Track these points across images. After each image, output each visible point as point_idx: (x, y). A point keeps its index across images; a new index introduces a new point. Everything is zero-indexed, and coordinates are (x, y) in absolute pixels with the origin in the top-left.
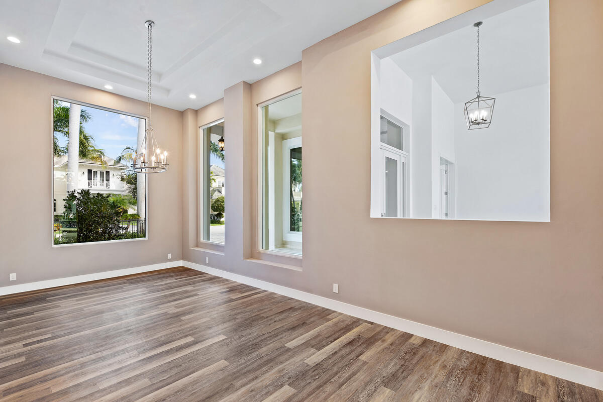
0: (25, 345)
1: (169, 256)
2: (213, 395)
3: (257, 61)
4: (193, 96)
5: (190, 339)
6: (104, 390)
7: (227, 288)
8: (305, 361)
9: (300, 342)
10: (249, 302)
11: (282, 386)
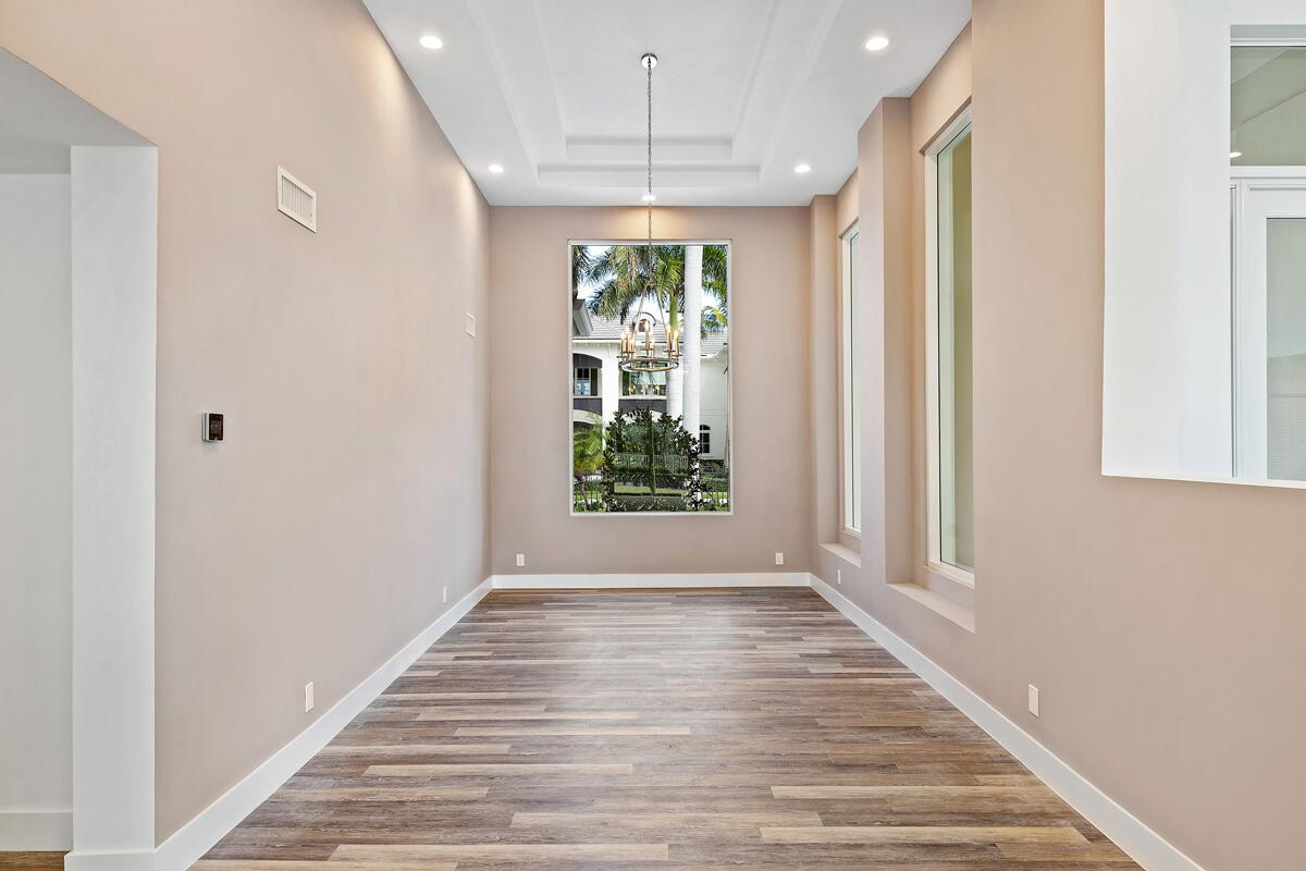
0: (457, 658)
1: (779, 559)
2: (548, 802)
3: (877, 43)
4: (803, 169)
5: (632, 716)
6: (457, 738)
7: (830, 649)
8: (761, 829)
9: (812, 795)
10: (834, 689)
11: (660, 840)
